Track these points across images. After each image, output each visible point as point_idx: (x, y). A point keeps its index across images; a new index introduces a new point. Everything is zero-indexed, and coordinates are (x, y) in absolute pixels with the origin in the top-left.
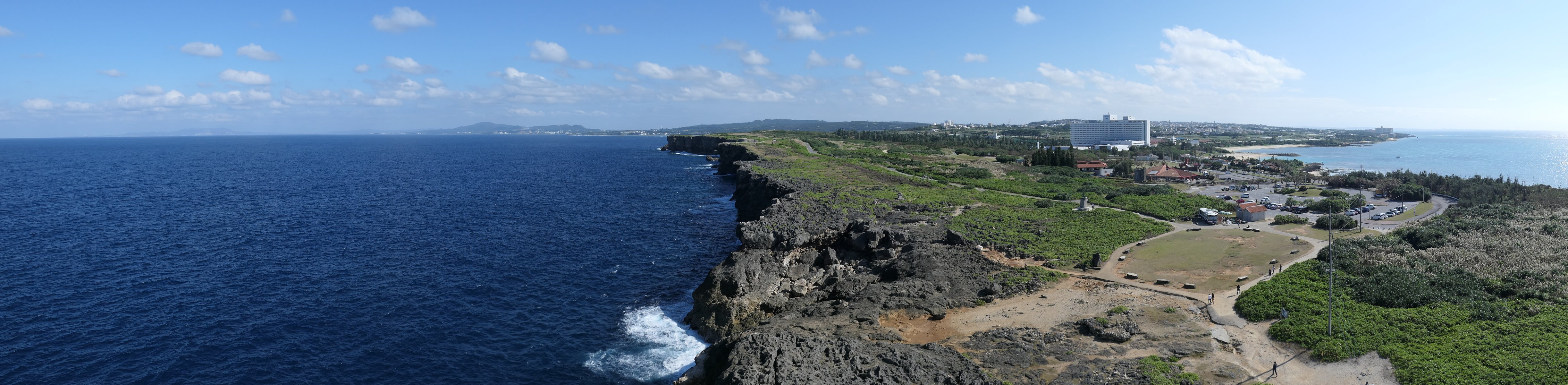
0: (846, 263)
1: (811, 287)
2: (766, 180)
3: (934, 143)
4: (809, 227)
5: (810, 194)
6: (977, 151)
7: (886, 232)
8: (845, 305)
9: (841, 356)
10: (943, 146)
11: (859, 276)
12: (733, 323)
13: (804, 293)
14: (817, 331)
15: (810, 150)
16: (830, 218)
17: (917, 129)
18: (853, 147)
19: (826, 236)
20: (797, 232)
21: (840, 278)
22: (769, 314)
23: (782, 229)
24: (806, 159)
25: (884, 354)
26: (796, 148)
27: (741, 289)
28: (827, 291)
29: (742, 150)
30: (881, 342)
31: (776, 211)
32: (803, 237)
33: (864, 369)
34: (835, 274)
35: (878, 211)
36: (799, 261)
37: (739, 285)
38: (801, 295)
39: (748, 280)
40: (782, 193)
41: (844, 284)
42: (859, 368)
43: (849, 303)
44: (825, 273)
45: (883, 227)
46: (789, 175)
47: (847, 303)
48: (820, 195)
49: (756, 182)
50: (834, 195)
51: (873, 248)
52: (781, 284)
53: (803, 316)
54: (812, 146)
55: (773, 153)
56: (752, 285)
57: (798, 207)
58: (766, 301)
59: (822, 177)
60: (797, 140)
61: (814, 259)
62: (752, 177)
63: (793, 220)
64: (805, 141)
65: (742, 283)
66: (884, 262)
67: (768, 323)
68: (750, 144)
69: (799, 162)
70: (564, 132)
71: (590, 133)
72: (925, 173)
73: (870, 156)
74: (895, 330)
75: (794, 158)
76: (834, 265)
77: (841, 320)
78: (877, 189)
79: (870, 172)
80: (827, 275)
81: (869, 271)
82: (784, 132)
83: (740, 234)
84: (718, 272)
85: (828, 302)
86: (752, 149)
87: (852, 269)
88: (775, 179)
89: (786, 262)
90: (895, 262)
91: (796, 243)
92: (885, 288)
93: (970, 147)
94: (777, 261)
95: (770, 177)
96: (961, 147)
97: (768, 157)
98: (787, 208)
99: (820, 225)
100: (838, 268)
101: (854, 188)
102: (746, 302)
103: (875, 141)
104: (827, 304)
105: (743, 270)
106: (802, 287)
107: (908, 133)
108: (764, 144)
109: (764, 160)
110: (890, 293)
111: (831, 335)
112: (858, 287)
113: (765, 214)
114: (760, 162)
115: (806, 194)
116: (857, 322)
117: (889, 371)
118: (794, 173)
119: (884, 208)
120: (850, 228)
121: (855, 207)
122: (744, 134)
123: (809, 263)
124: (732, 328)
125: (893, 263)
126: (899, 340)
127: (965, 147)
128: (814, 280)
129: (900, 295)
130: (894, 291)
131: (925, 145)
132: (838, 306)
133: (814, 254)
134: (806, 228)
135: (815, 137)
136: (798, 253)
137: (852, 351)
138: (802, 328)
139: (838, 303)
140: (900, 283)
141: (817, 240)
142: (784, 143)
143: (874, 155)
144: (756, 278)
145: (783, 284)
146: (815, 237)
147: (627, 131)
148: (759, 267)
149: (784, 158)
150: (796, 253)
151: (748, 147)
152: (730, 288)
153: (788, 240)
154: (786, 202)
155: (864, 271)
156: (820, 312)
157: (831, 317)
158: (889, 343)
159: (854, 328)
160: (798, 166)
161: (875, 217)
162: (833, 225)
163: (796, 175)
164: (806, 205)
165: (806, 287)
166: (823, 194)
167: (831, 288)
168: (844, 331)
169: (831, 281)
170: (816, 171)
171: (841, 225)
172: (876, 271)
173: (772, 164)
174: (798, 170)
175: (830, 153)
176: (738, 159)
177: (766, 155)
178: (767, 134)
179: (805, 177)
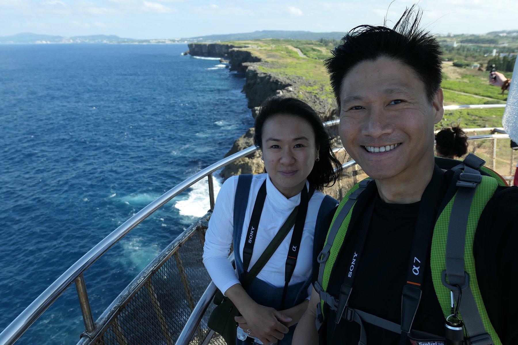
2: (270, 77)
5: (303, 87)
24: (298, 62)
46: (286, 73)
48: (311, 88)
49: (262, 79)
54: (302, 51)
55: (273, 56)
59: (311, 75)
60: (290, 47)
62: (258, 76)
64: (296, 48)
68: (254, 50)
69: (293, 64)
75: (289, 60)
82: (279, 40)
86: (255, 54)
88: (277, 77)
95: (273, 75)
97: (269, 60)
108: (265, 50)
109: (266, 62)
114: (263, 64)
118: (290, 72)
122: (247, 42)
142: (280, 49)
149: (281, 61)
151: (252, 52)
166: (314, 88)
173: (273, 65)
174: (292, 69)
175: (316, 57)
176: (246, 61)
177: (267, 58)
178: (266, 42)
179: (298, 75)
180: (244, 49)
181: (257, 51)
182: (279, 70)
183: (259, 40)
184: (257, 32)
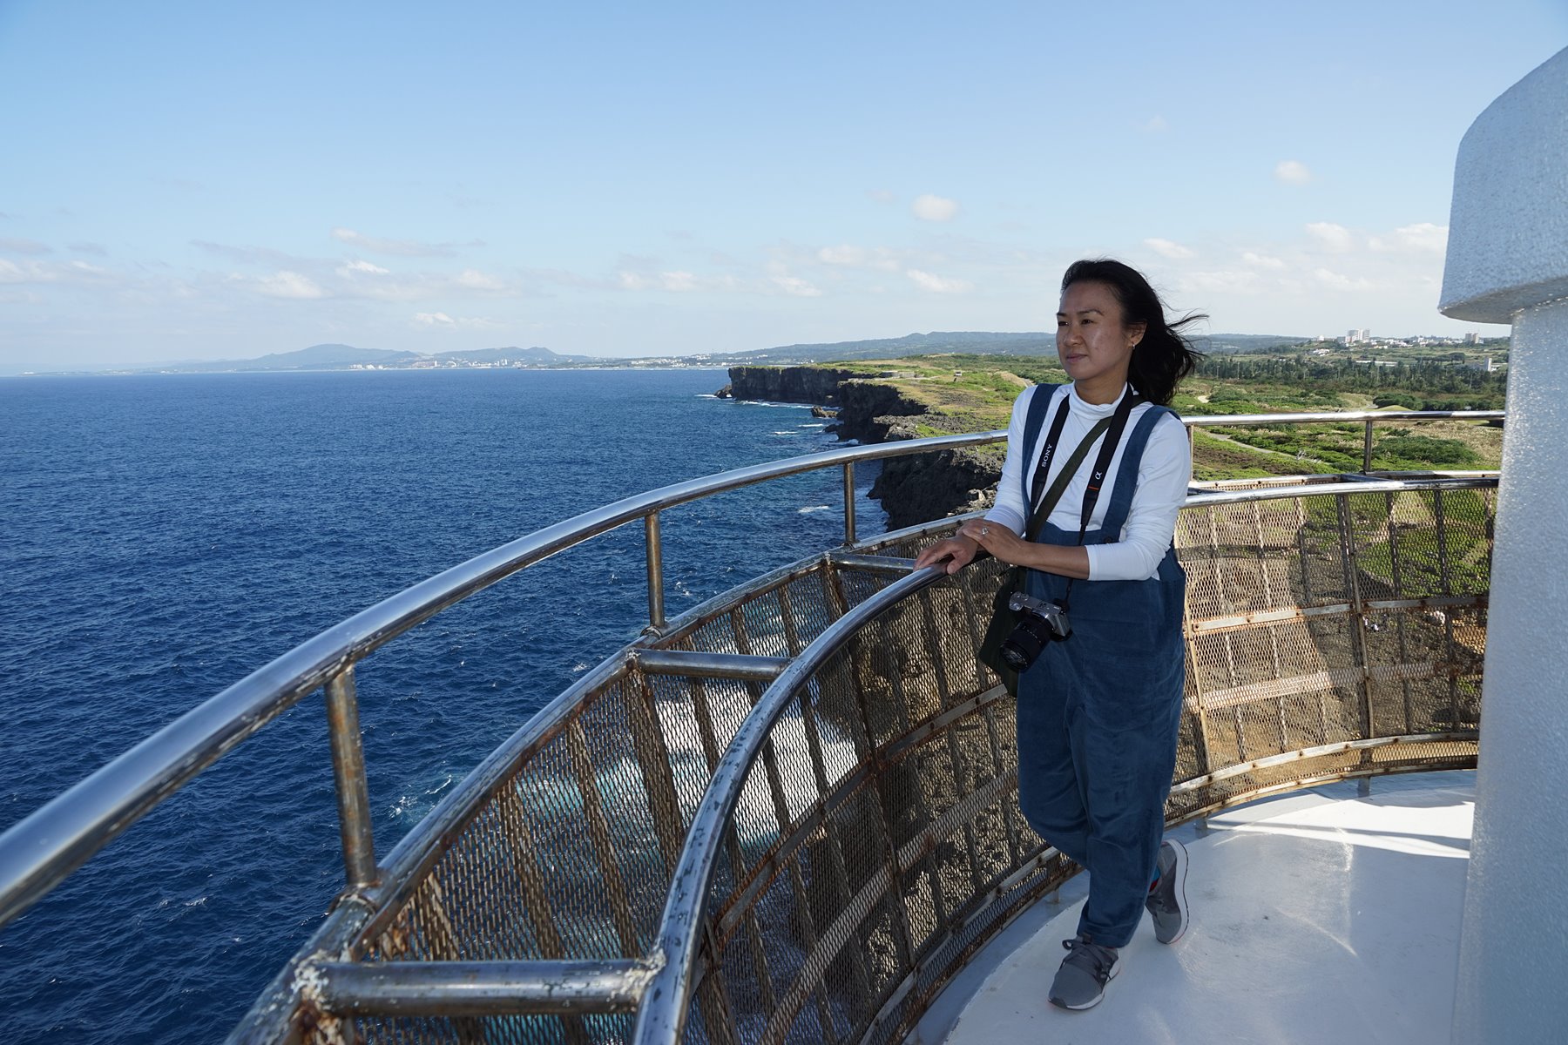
3: (1320, 382)
6: (1432, 401)
10: (1343, 387)
17: (1277, 350)
55: (957, 399)
60: (1006, 375)
64: (1024, 377)
68: (906, 382)
72: (1299, 446)
82: (975, 358)
86: (911, 392)
93: (1414, 389)
95: (957, 449)
96: (1390, 391)
97: (948, 409)
107: (1256, 358)
108: (936, 383)
109: (939, 414)
114: (931, 419)
122: (889, 362)
127: (1400, 391)
131: (1298, 385)
142: (979, 380)
149: (981, 411)
151: (902, 388)
173: (958, 423)
176: (883, 413)
177: (941, 404)
178: (939, 363)
180: (877, 381)
181: (914, 385)
183: (920, 358)
184: (915, 337)
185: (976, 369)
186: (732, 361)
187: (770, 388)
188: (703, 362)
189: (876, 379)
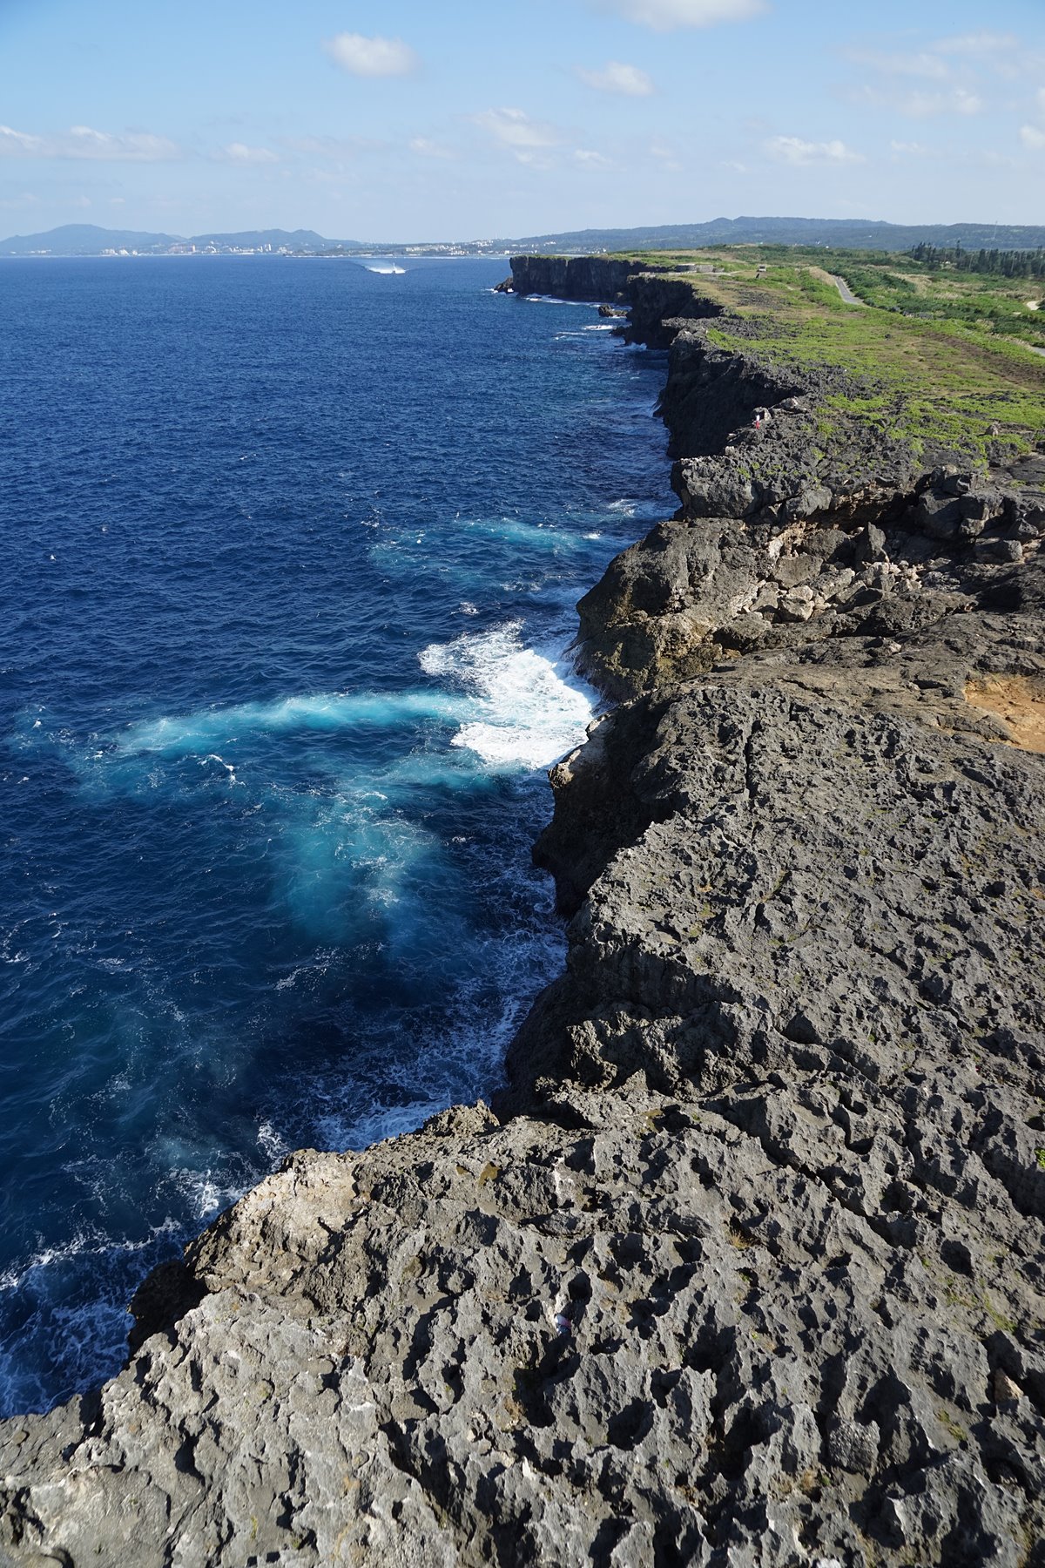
0: (904, 562)
1: (821, 603)
2: (741, 363)
4: (833, 475)
5: (839, 401)
7: (1008, 504)
8: (894, 650)
9: (877, 749)
11: (930, 594)
12: (658, 665)
13: (806, 615)
14: (830, 695)
15: (847, 297)
16: (881, 458)
18: (950, 292)
19: (868, 499)
20: (804, 484)
21: (887, 592)
22: (731, 652)
23: (772, 477)
24: (834, 318)
25: (969, 761)
26: (810, 288)
27: (677, 597)
28: (858, 616)
29: (685, 290)
30: (963, 735)
31: (761, 437)
32: (816, 498)
33: (921, 781)
34: (877, 583)
35: (997, 450)
36: (801, 549)
37: (674, 591)
38: (799, 619)
39: (691, 581)
40: (776, 395)
41: (895, 606)
42: (912, 779)
43: (903, 647)
44: (855, 579)
45: (1002, 490)
46: (791, 355)
47: (899, 646)
48: (863, 404)
49: (716, 369)
50: (897, 407)
51: (971, 536)
52: (759, 592)
53: (802, 662)
54: (851, 285)
55: (758, 300)
56: (700, 590)
57: (809, 431)
58: (726, 625)
59: (870, 363)
60: (815, 271)
61: (834, 546)
62: (706, 358)
63: (797, 458)
64: (836, 274)
65: (680, 585)
66: (991, 570)
67: (732, 669)
68: (704, 281)
69: (817, 325)
70: (275, 249)
71: (335, 251)
73: (993, 315)
74: (998, 716)
75: (807, 313)
76: (877, 564)
77: (883, 678)
78: (1002, 399)
79: (989, 356)
80: (861, 584)
81: (954, 584)
82: (784, 250)
83: (679, 484)
84: (629, 563)
85: (859, 639)
86: (707, 290)
87: (916, 577)
88: (762, 364)
89: (774, 547)
90: (1020, 571)
91: (799, 509)
92: (988, 626)
94: (754, 545)
95: (749, 358)
97: (746, 311)
98: (784, 431)
99: (856, 473)
100: (885, 572)
101: (945, 393)
102: (685, 625)
103: (1009, 276)
104: (856, 643)
105: (684, 559)
106: (803, 602)
108: (737, 279)
109: (735, 317)
110: (998, 637)
111: (859, 705)
112: (923, 614)
113: (736, 443)
114: (726, 322)
115: (832, 400)
116: (916, 687)
117: (973, 794)
118: (805, 351)
119: (1013, 447)
120: (921, 486)
121: (942, 438)
122: (688, 253)
123: (823, 553)
124: (656, 673)
125: (1013, 574)
126: (1004, 738)
128: (831, 590)
129: (1022, 645)
130: (1008, 634)
132: (879, 650)
133: (835, 536)
134: (824, 478)
135: (859, 262)
136: (800, 532)
137: (902, 742)
138: (801, 685)
139: (878, 644)
140: (1024, 620)
141: (846, 505)
142: (784, 277)
143: (1004, 313)
144: (709, 578)
145: (764, 593)
146: (843, 499)
147: (420, 245)
148: (717, 555)
149: (782, 315)
150: (798, 530)
151: (698, 285)
152: (655, 596)
153: (783, 502)
154: (784, 418)
155: (941, 583)
156: (839, 658)
157: (863, 670)
158: (980, 739)
159: (908, 699)
160: (815, 333)
161: (986, 464)
162: (888, 475)
163: (808, 356)
164: (829, 426)
165: (812, 604)
166: (872, 403)
167: (865, 611)
168: (886, 701)
169: (865, 597)
170: (857, 347)
171: (905, 478)
172: (968, 586)
173: (754, 328)
174: (813, 342)
175: (893, 304)
176: (675, 315)
177: (740, 304)
178: (743, 255)
179: (830, 361)
180: (672, 276)
181: (712, 282)
182: (771, 343)
183: (723, 248)
184: (722, 222)
185: (784, 264)
186: (516, 249)
187: (555, 282)
188: (484, 250)
189: (671, 274)
